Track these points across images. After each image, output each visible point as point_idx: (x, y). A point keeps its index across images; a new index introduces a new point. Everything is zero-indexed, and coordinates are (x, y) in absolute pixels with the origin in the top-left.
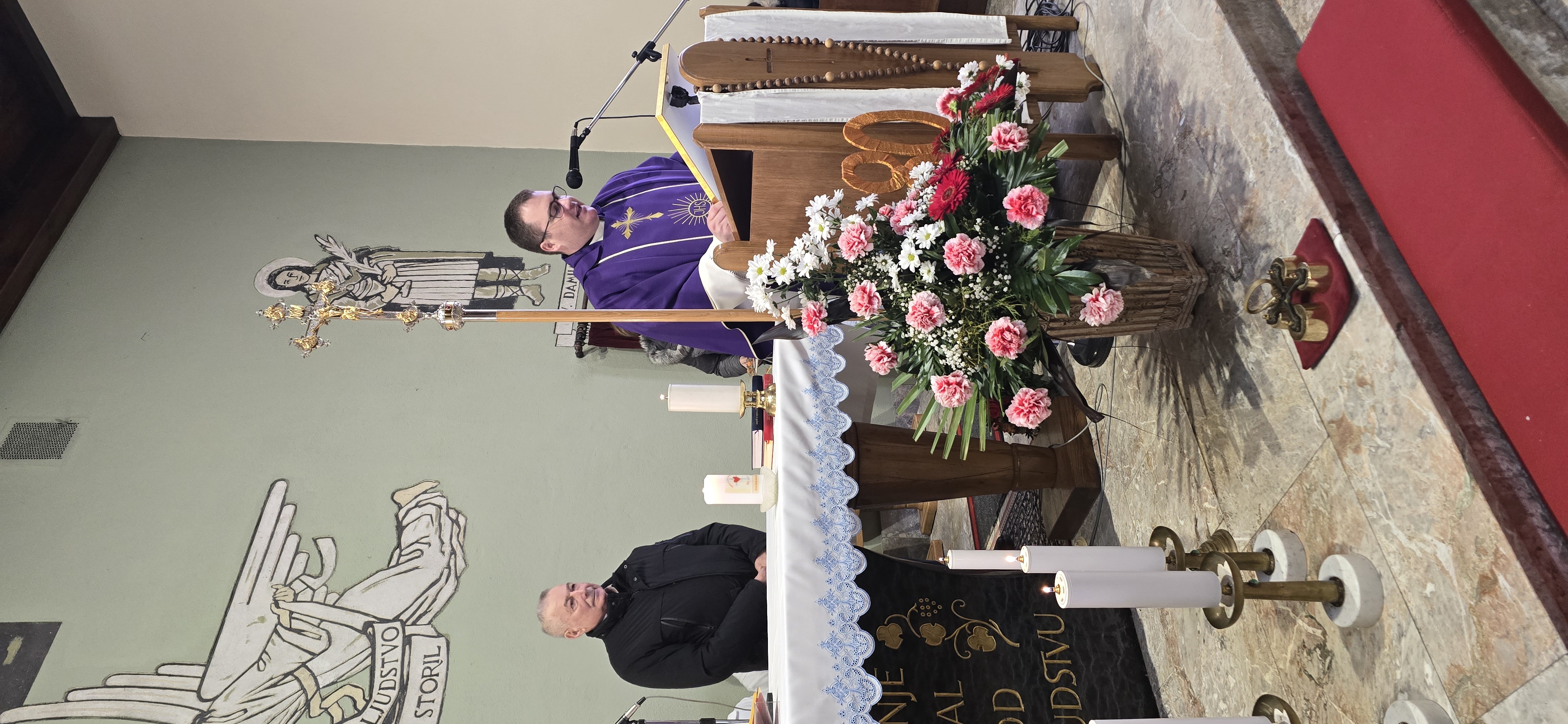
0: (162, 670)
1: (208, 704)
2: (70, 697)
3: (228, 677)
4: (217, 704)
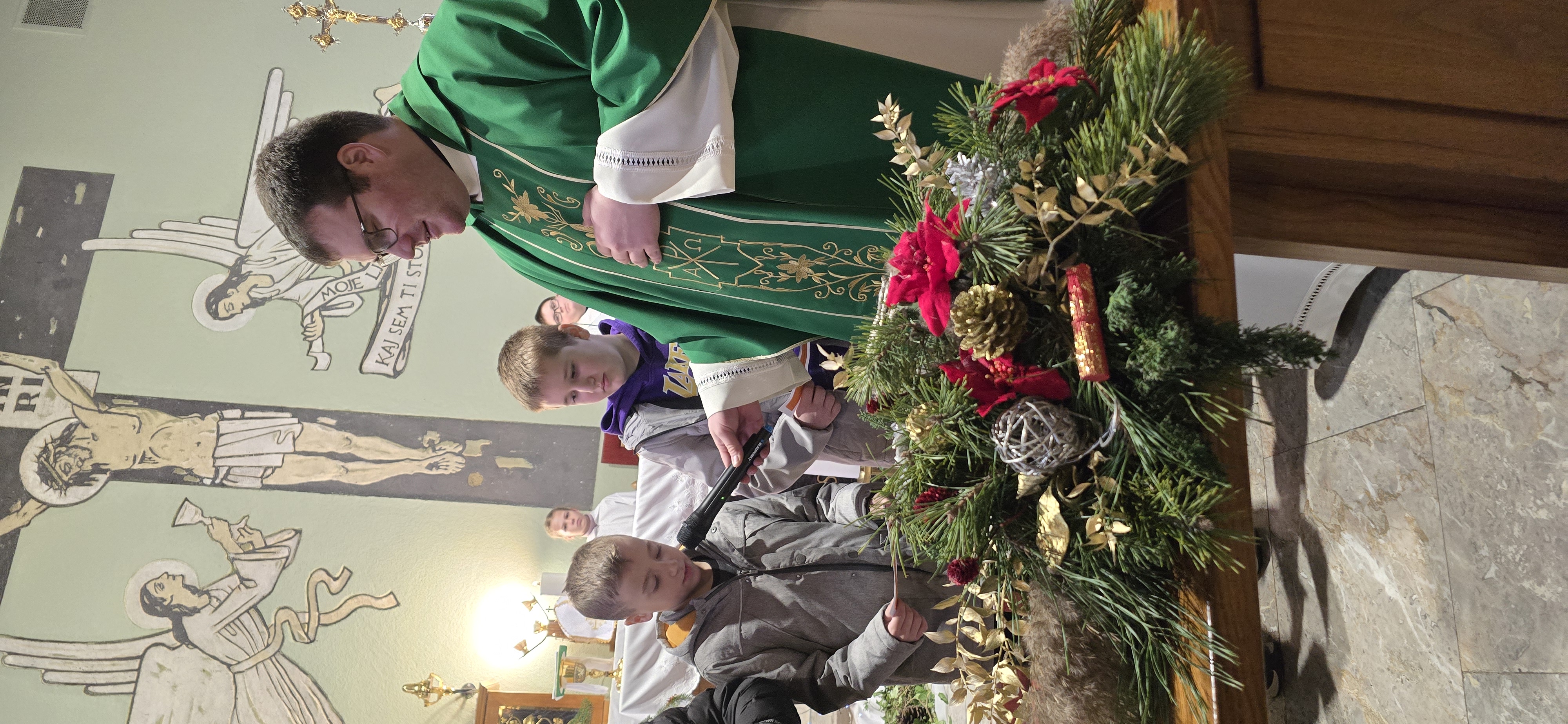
0: (203, 221)
1: (245, 250)
2: (135, 234)
3: (258, 231)
4: (252, 251)
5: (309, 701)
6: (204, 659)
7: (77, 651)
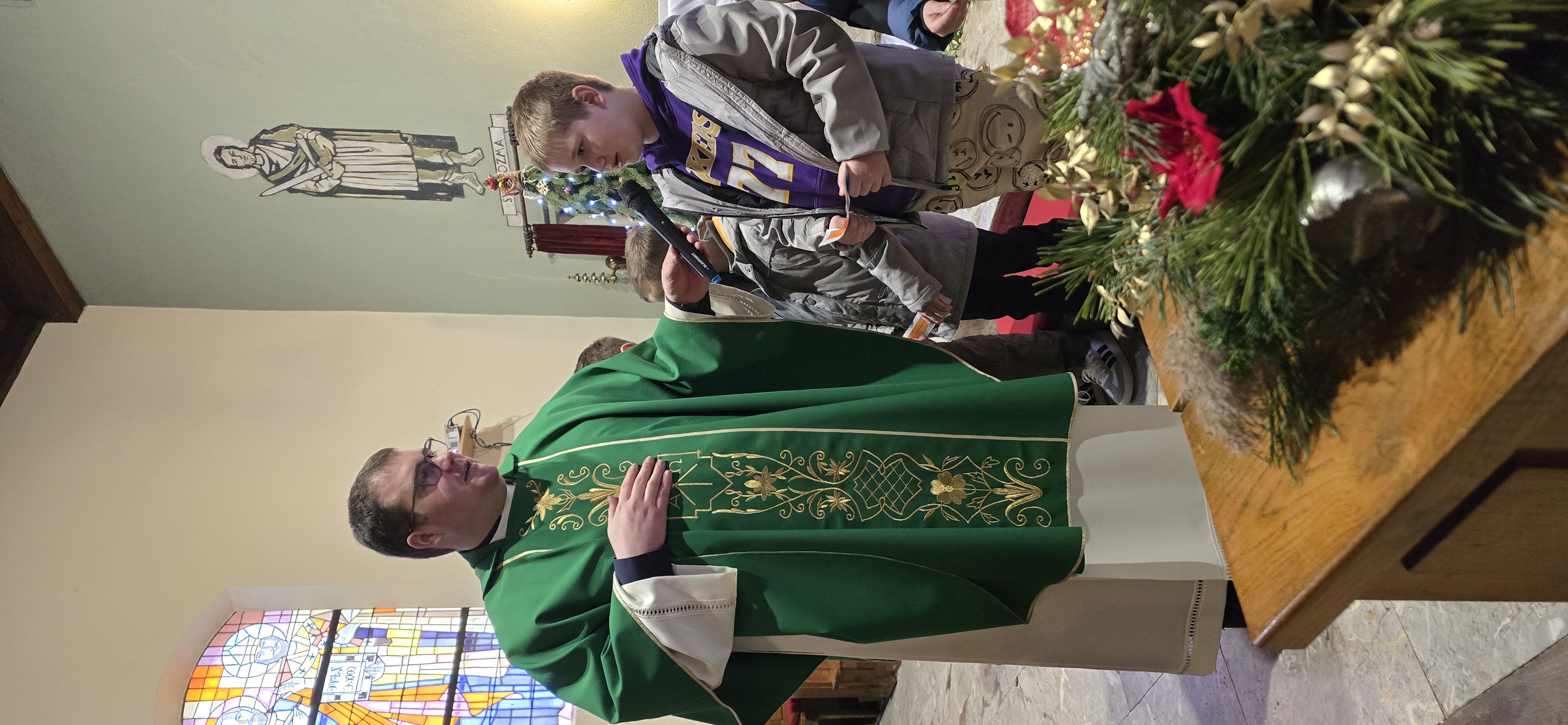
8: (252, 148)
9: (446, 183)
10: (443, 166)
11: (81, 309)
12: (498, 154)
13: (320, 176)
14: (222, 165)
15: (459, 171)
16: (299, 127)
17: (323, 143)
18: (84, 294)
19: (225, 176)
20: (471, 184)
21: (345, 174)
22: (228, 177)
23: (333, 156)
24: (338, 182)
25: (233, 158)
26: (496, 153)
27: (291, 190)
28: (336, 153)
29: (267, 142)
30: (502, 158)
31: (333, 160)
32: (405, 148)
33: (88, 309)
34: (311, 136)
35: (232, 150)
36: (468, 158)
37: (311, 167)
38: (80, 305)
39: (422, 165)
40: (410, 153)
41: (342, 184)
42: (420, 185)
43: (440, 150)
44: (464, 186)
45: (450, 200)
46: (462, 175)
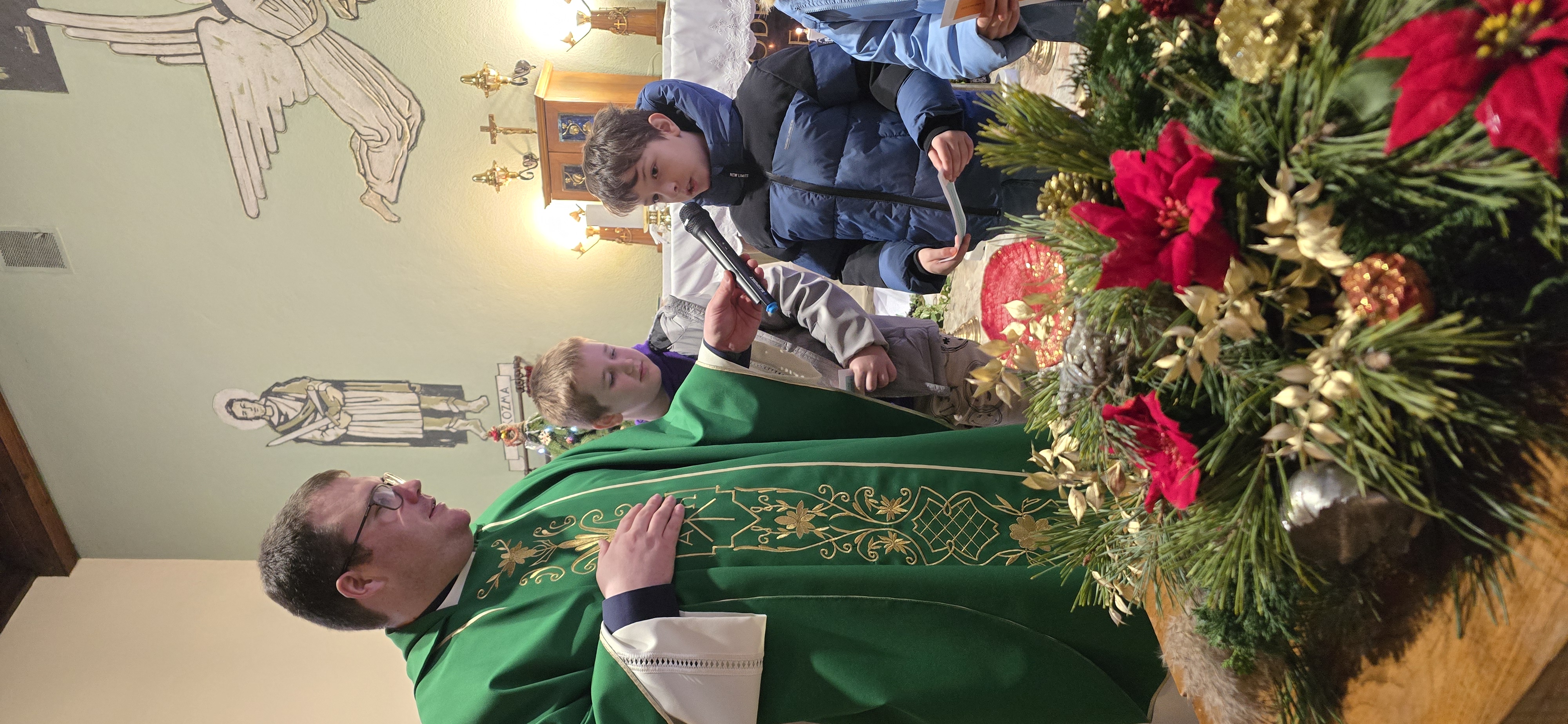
5: (373, 74)
6: (258, 33)
7: (132, 24)
8: (263, 400)
9: (451, 430)
10: (449, 414)
11: (75, 563)
12: (504, 401)
13: (327, 426)
14: (232, 417)
15: (464, 418)
16: (311, 380)
17: (334, 394)
18: (80, 547)
19: (233, 427)
20: (475, 430)
21: (352, 424)
22: (236, 428)
23: (342, 406)
24: (345, 431)
25: (245, 410)
26: (501, 400)
27: (297, 440)
28: (345, 403)
29: (279, 395)
30: (506, 405)
31: (341, 409)
32: (412, 397)
33: (82, 563)
34: (322, 387)
35: (243, 403)
36: (473, 406)
37: (319, 417)
38: (75, 557)
39: (428, 413)
40: (417, 402)
41: (349, 433)
42: (425, 432)
43: (447, 398)
44: (468, 433)
45: (453, 446)
46: (466, 422)
